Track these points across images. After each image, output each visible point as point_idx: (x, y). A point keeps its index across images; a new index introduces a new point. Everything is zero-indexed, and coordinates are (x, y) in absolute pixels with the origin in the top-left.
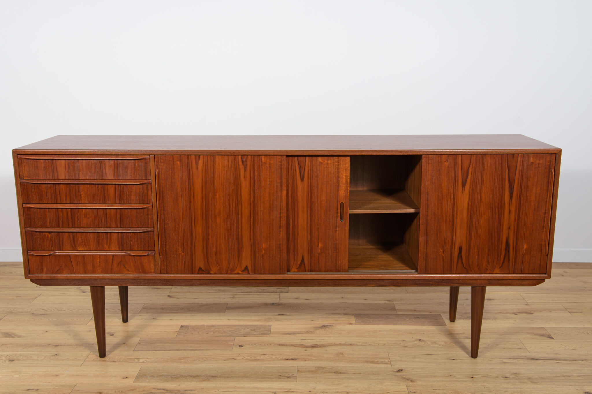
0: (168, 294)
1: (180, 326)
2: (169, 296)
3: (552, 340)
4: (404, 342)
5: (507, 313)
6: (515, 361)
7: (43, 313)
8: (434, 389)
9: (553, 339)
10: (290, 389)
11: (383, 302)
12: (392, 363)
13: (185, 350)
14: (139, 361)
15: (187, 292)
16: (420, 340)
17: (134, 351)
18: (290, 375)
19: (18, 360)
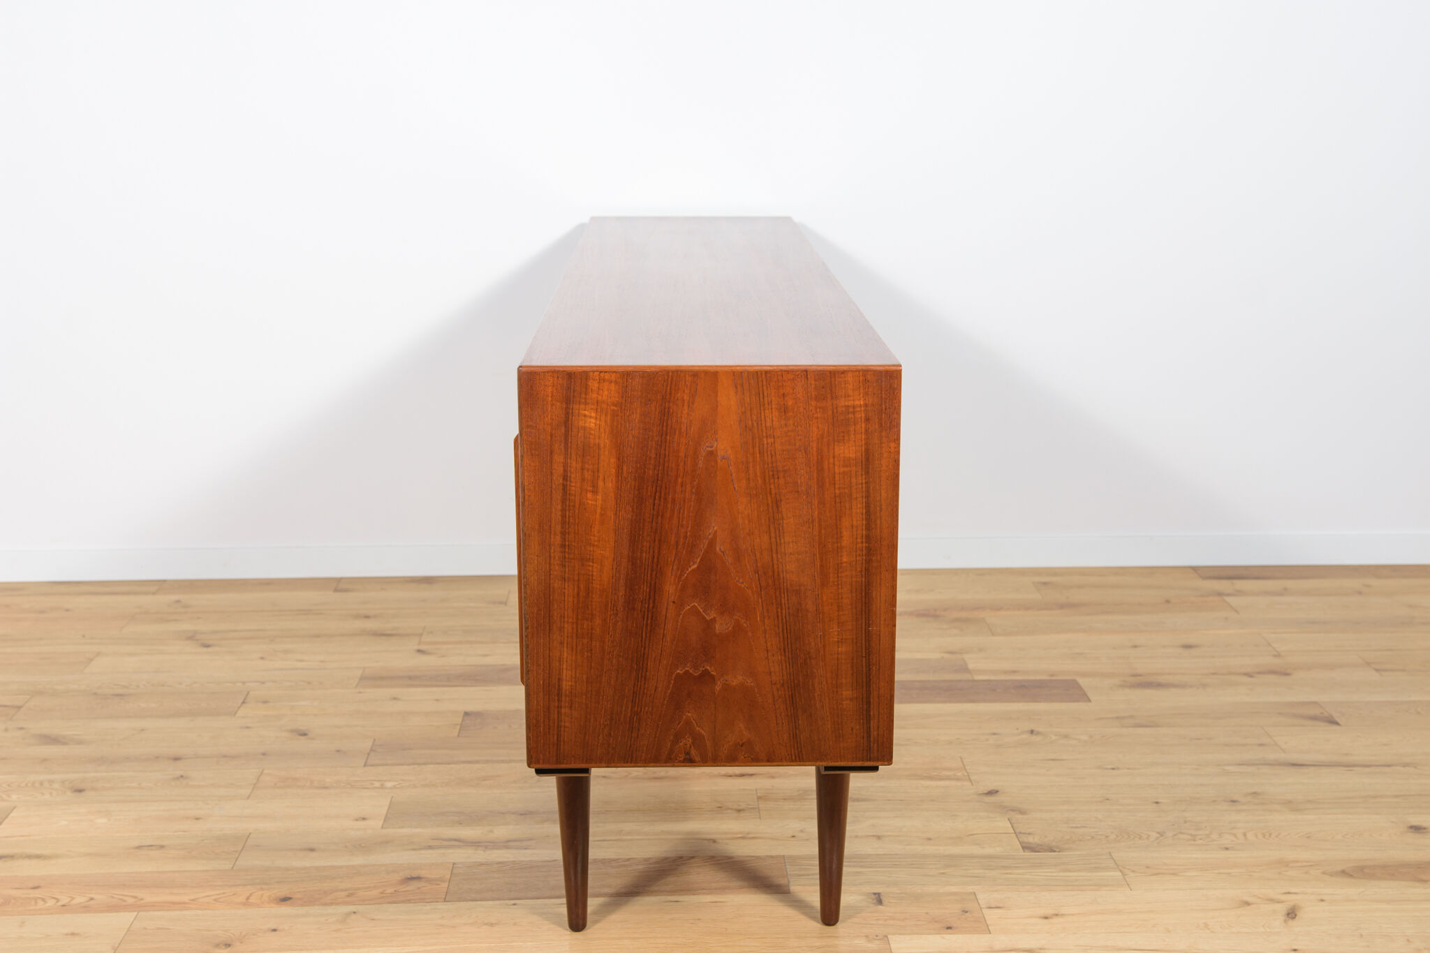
0: (417, 647)
1: (462, 714)
2: (419, 651)
3: (1335, 727)
4: (996, 736)
5: (1230, 674)
6: (1250, 769)
7: (120, 691)
8: (1072, 827)
9: (1337, 724)
10: (748, 833)
11: (937, 656)
12: (972, 778)
13: (487, 762)
14: (382, 785)
15: (461, 642)
16: (1032, 732)
17: (365, 765)
18: (743, 806)
19: (93, 789)
